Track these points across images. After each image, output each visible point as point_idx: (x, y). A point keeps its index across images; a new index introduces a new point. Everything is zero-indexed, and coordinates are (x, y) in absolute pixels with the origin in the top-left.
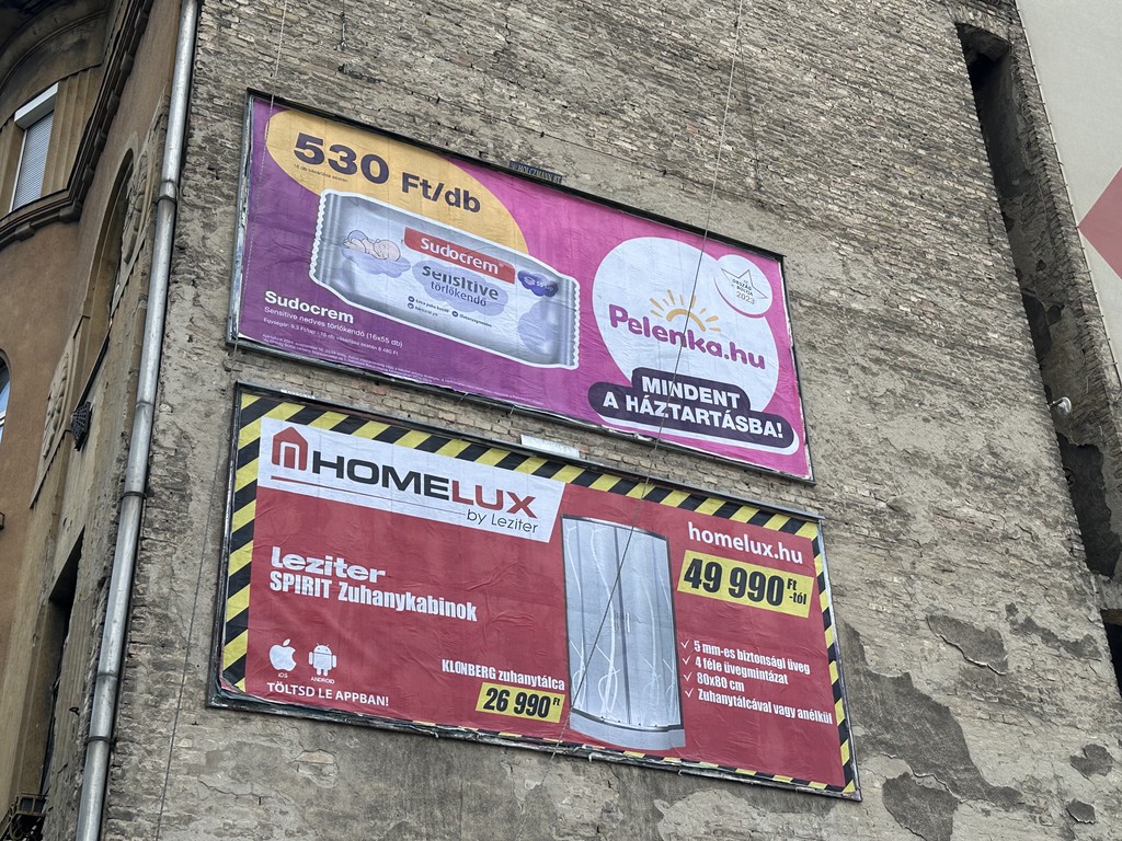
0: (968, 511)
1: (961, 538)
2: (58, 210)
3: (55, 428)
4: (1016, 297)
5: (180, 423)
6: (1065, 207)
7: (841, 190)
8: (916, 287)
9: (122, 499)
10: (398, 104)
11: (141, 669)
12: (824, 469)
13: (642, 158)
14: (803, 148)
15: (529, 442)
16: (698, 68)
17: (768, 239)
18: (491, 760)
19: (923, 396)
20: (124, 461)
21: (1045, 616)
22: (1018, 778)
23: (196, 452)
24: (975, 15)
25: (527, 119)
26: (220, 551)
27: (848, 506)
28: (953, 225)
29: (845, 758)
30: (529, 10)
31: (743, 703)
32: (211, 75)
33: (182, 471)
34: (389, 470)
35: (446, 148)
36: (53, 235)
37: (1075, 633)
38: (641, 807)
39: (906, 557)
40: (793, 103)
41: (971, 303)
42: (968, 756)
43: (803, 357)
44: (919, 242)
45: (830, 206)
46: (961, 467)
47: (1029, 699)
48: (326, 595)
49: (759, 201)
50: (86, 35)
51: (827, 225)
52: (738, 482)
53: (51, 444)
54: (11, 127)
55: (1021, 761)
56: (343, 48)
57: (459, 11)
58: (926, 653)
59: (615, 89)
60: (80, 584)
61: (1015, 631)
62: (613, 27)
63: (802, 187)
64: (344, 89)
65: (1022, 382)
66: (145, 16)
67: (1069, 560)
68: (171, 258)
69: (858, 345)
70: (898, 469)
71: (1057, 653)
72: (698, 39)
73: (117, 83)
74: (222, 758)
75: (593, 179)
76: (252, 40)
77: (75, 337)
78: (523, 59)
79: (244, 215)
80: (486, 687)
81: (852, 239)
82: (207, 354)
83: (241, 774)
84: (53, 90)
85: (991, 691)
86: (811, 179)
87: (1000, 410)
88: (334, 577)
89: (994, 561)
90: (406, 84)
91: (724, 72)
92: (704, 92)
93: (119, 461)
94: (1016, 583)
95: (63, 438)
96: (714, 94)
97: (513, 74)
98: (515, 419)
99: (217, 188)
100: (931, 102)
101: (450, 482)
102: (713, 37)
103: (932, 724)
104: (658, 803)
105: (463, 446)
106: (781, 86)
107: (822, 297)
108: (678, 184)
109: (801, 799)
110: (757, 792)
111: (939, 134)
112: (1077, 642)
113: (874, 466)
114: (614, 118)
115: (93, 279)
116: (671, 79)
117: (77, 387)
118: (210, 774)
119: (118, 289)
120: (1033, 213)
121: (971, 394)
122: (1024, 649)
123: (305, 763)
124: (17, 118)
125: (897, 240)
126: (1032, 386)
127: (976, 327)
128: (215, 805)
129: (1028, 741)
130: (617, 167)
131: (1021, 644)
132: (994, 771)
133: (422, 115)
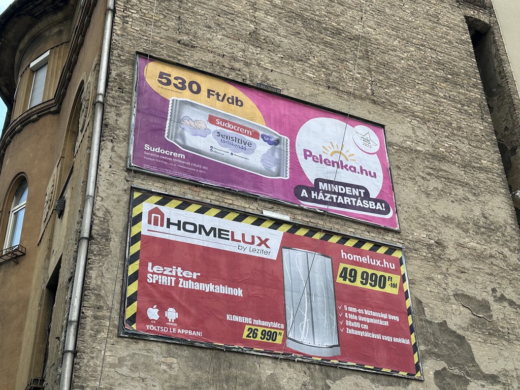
0: (474, 244)
1: (470, 257)
2: (50, 108)
3: (49, 208)
4: (495, 144)
5: (106, 205)
6: (517, 101)
7: (412, 95)
8: (447, 139)
9: (79, 240)
10: (205, 57)
11: (88, 319)
12: (404, 225)
13: (318, 81)
14: (393, 75)
15: (267, 213)
16: (344, 39)
17: (377, 118)
18: (249, 361)
19: (451, 190)
20: (80, 223)
21: (510, 293)
22: (498, 370)
23: (113, 218)
24: (474, 12)
25: (265, 64)
26: (124, 264)
27: (416, 242)
28: (464, 110)
29: (416, 360)
30: (265, 13)
31: (367, 335)
32: (120, 45)
33: (106, 227)
34: (202, 227)
35: (227, 77)
36: (48, 120)
38: (320, 383)
39: (444, 266)
40: (389, 54)
41: (473, 146)
42: (474, 360)
43: (394, 173)
44: (449, 118)
45: (406, 102)
46: (469, 224)
47: (503, 332)
48: (173, 285)
49: (373, 100)
50: (62, 28)
51: (405, 111)
52: (364, 231)
53: (47, 216)
54: (28, 70)
55: (499, 362)
56: (180, 32)
57: (233, 14)
58: (454, 311)
59: (305, 49)
60: (60, 280)
61: (496, 301)
62: (304, 20)
63: (393, 93)
64: (181, 51)
65: (498, 184)
66: (89, 19)
68: (101, 130)
69: (420, 167)
70: (439, 225)
71: (516, 311)
72: (344, 26)
73: (77, 50)
74: (125, 361)
75: (295, 91)
76: (138, 29)
77: (58, 166)
78: (262, 36)
79: (135, 110)
80: (247, 327)
81: (417, 117)
82: (118, 173)
83: (134, 368)
84: (48, 53)
85: (485, 329)
86: (397, 90)
87: (488, 197)
88: (176, 276)
89: (485, 268)
90: (209, 48)
91: (356, 40)
92: (347, 50)
93: (78, 223)
94: (496, 278)
95: (52, 213)
96: (352, 51)
97: (258, 43)
98: (260, 202)
99: (122, 97)
100: (454, 53)
101: (230, 232)
102: (351, 24)
103: (457, 344)
104: (327, 381)
105: (236, 215)
106: (383, 46)
107: (403, 144)
108: (335, 93)
109: (395, 379)
110: (374, 376)
111: (457, 67)
113: (428, 223)
114: (305, 62)
115: (66, 140)
116: (331, 44)
117: (59, 190)
118: (120, 367)
119: (77, 144)
120: (502, 104)
121: (474, 189)
122: (500, 309)
123: (164, 363)
124: (31, 66)
125: (438, 117)
126: (503, 185)
127: (476, 158)
128: (122, 382)
129: (502, 352)
130: (306, 85)
131: (499, 307)
132: (486, 366)
133: (216, 62)
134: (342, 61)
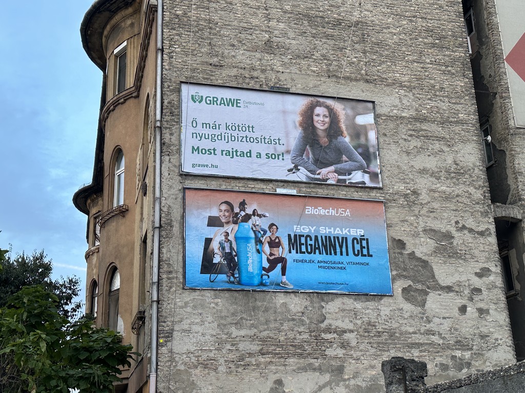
0: (444, 188)
1: (439, 199)
3: (139, 181)
5: (168, 203)
6: (499, 51)
7: (401, 67)
8: (429, 102)
9: (154, 228)
10: (231, 73)
12: (387, 182)
13: (320, 73)
14: (386, 52)
15: (279, 191)
16: (344, 28)
17: (369, 95)
19: (429, 146)
21: (470, 223)
22: (453, 282)
23: (174, 211)
25: (277, 67)
27: (395, 194)
28: (448, 71)
30: (278, 21)
33: (170, 218)
35: (248, 86)
37: (483, 228)
38: (316, 305)
39: (416, 209)
40: (383, 33)
41: (453, 103)
42: (434, 277)
43: (381, 140)
44: (432, 82)
45: (396, 75)
46: (442, 172)
47: (460, 254)
49: (366, 79)
50: (133, 21)
53: (138, 186)
54: (113, 56)
55: (455, 276)
56: (211, 56)
57: (251, 29)
58: (421, 243)
59: (310, 46)
61: (457, 231)
62: (310, 19)
63: (385, 69)
64: (212, 72)
65: (471, 133)
67: (483, 200)
68: (161, 148)
69: (404, 130)
70: (416, 177)
71: (474, 236)
72: (344, 15)
74: (189, 303)
75: (302, 85)
76: (181, 61)
77: (141, 149)
78: (275, 43)
81: (404, 87)
82: (175, 178)
83: (195, 307)
84: (125, 44)
85: (446, 253)
86: (388, 65)
87: (460, 146)
89: (451, 206)
90: (233, 64)
91: (354, 27)
92: (346, 38)
93: (152, 215)
94: (460, 212)
95: (141, 187)
96: (350, 38)
97: (271, 50)
99: (173, 119)
100: (443, 17)
102: (350, 12)
103: (422, 267)
104: (323, 304)
106: (378, 27)
107: (390, 114)
108: (334, 80)
109: (372, 297)
110: (356, 297)
111: (445, 31)
112: (482, 231)
113: (407, 177)
114: (310, 58)
116: (332, 36)
118: (186, 308)
120: (488, 54)
121: (449, 141)
122: (461, 236)
123: (212, 302)
124: (115, 53)
125: (423, 83)
126: (476, 133)
127: (454, 113)
128: (188, 316)
129: (458, 269)
130: (311, 78)
131: (460, 234)
132: (444, 280)
133: (239, 75)
134: (341, 49)
